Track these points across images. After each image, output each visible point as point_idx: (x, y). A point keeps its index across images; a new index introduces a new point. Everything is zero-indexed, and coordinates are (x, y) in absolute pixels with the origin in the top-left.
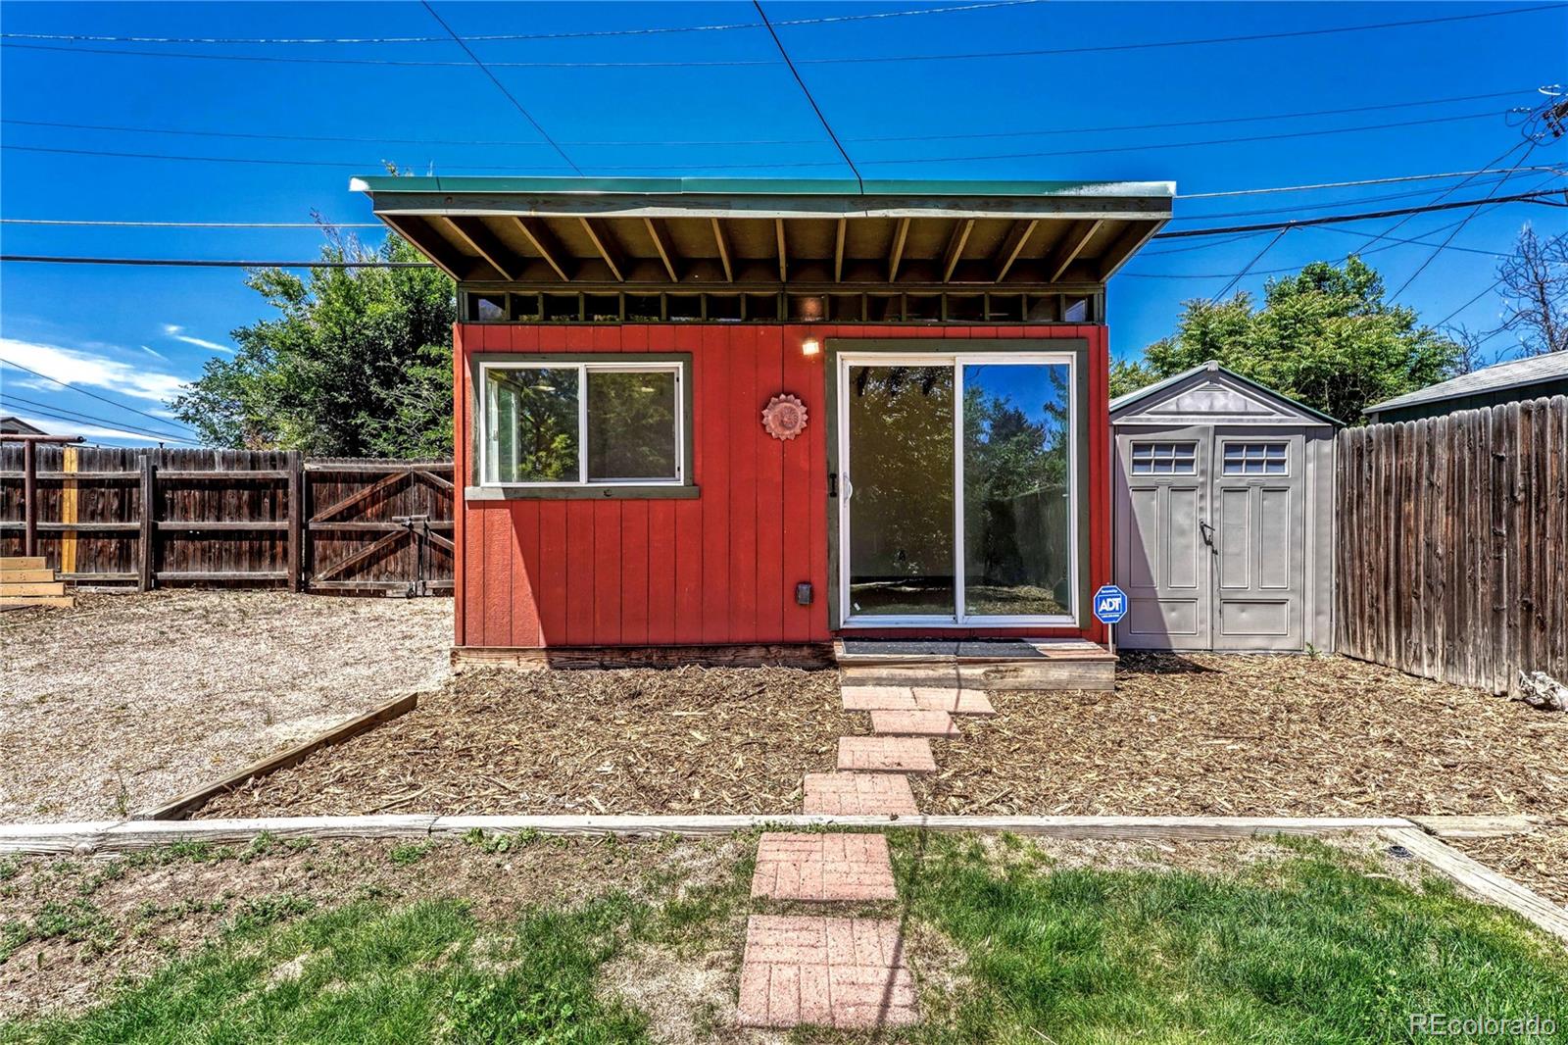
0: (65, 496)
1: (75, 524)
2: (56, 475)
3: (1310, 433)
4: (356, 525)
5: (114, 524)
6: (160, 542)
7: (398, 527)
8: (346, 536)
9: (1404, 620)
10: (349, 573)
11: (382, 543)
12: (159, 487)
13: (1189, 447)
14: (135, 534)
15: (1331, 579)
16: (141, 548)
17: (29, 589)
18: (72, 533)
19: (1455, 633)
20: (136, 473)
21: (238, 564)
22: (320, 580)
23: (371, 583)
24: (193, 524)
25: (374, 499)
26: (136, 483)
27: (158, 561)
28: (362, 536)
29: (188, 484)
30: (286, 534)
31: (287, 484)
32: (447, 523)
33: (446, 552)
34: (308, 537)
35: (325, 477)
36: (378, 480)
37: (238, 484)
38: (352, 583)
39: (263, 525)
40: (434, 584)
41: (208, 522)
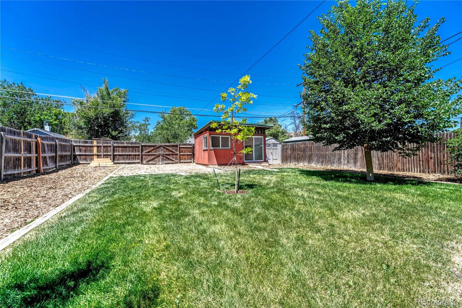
0: (94, 149)
1: (96, 153)
2: (92, 145)
3: (279, 144)
4: (150, 153)
5: (105, 153)
6: (114, 156)
7: (158, 154)
8: (148, 155)
9: (287, 160)
10: (149, 161)
11: (155, 156)
12: (114, 147)
13: (270, 145)
14: (110, 155)
15: (281, 157)
16: (112, 157)
17: (106, 163)
18: (95, 155)
19: (290, 161)
20: (109, 145)
21: (129, 160)
22: (144, 162)
23: (154, 163)
24: (121, 153)
25: (154, 149)
27: (115, 159)
28: (151, 155)
29: (119, 147)
30: (139, 155)
31: (139, 147)
32: (166, 153)
33: (166, 158)
34: (142, 155)
35: (145, 146)
36: (154, 146)
37: (129, 147)
38: (150, 163)
39: (134, 153)
40: (164, 162)
41: (124, 153)
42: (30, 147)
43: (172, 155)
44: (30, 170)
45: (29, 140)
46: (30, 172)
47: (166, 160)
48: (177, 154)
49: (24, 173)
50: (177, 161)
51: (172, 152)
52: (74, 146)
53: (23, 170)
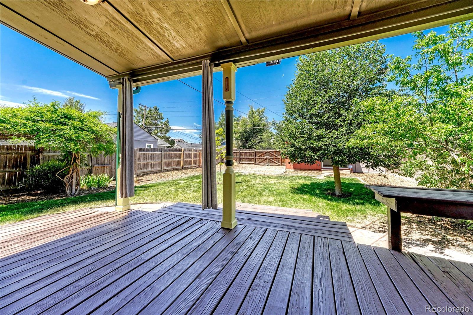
5: (236, 157)
6: (240, 158)
7: (266, 158)
8: (260, 158)
10: (260, 163)
11: (264, 159)
12: (240, 153)
14: (238, 158)
16: (239, 159)
20: (238, 152)
21: (248, 161)
22: (257, 163)
23: (262, 164)
24: (244, 157)
25: (263, 154)
26: (238, 153)
27: (240, 161)
28: (261, 158)
29: (243, 153)
30: (253, 158)
31: (253, 153)
32: (271, 157)
33: (271, 161)
34: (256, 158)
35: (257, 152)
36: (263, 152)
37: (248, 153)
38: (260, 164)
39: (251, 157)
40: (270, 164)
41: (245, 157)
42: (196, 155)
43: (276, 159)
44: (196, 165)
45: (195, 152)
46: (196, 166)
47: (271, 163)
48: (279, 158)
49: (193, 167)
50: (279, 164)
51: (276, 156)
53: (192, 165)
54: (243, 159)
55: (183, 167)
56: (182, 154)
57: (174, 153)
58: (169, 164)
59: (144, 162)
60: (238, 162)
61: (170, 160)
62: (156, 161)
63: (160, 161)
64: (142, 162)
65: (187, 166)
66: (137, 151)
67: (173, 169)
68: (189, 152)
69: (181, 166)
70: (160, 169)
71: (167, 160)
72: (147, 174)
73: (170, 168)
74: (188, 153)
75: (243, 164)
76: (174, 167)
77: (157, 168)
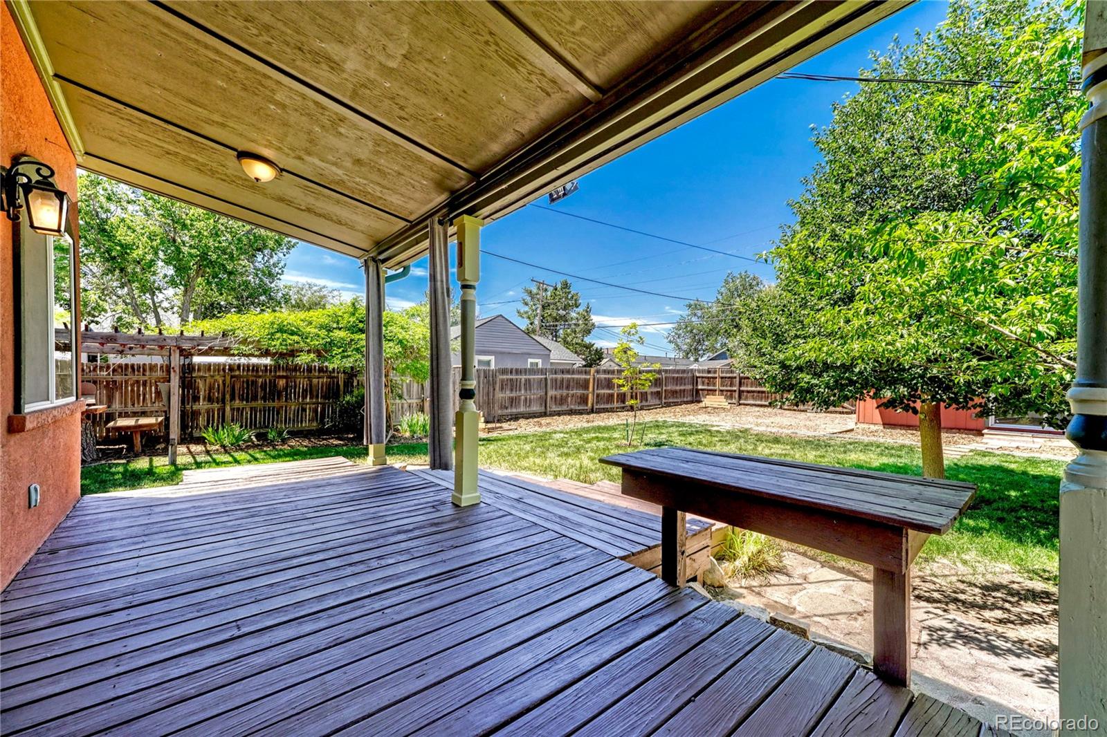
0: (717, 381)
1: (720, 388)
2: (715, 376)
5: (729, 388)
6: (741, 392)
10: (793, 405)
12: (741, 379)
14: (735, 391)
16: (736, 395)
17: (720, 404)
18: (719, 390)
20: (735, 375)
21: (761, 400)
24: (749, 389)
26: (735, 378)
27: (740, 397)
29: (747, 379)
41: (754, 389)
44: (623, 405)
46: (623, 408)
49: (617, 408)
52: (697, 377)
53: (616, 405)
54: (749, 395)
55: (593, 407)
56: (591, 381)
57: (573, 379)
58: (562, 400)
59: (512, 395)
60: (734, 401)
61: (565, 392)
62: (534, 394)
63: (543, 394)
64: (508, 394)
65: (602, 406)
66: (497, 374)
67: (571, 410)
68: (607, 376)
69: (590, 405)
70: (543, 409)
71: (558, 393)
72: (515, 418)
73: (565, 408)
74: (605, 378)
75: (748, 407)
76: (573, 407)
77: (535, 408)
